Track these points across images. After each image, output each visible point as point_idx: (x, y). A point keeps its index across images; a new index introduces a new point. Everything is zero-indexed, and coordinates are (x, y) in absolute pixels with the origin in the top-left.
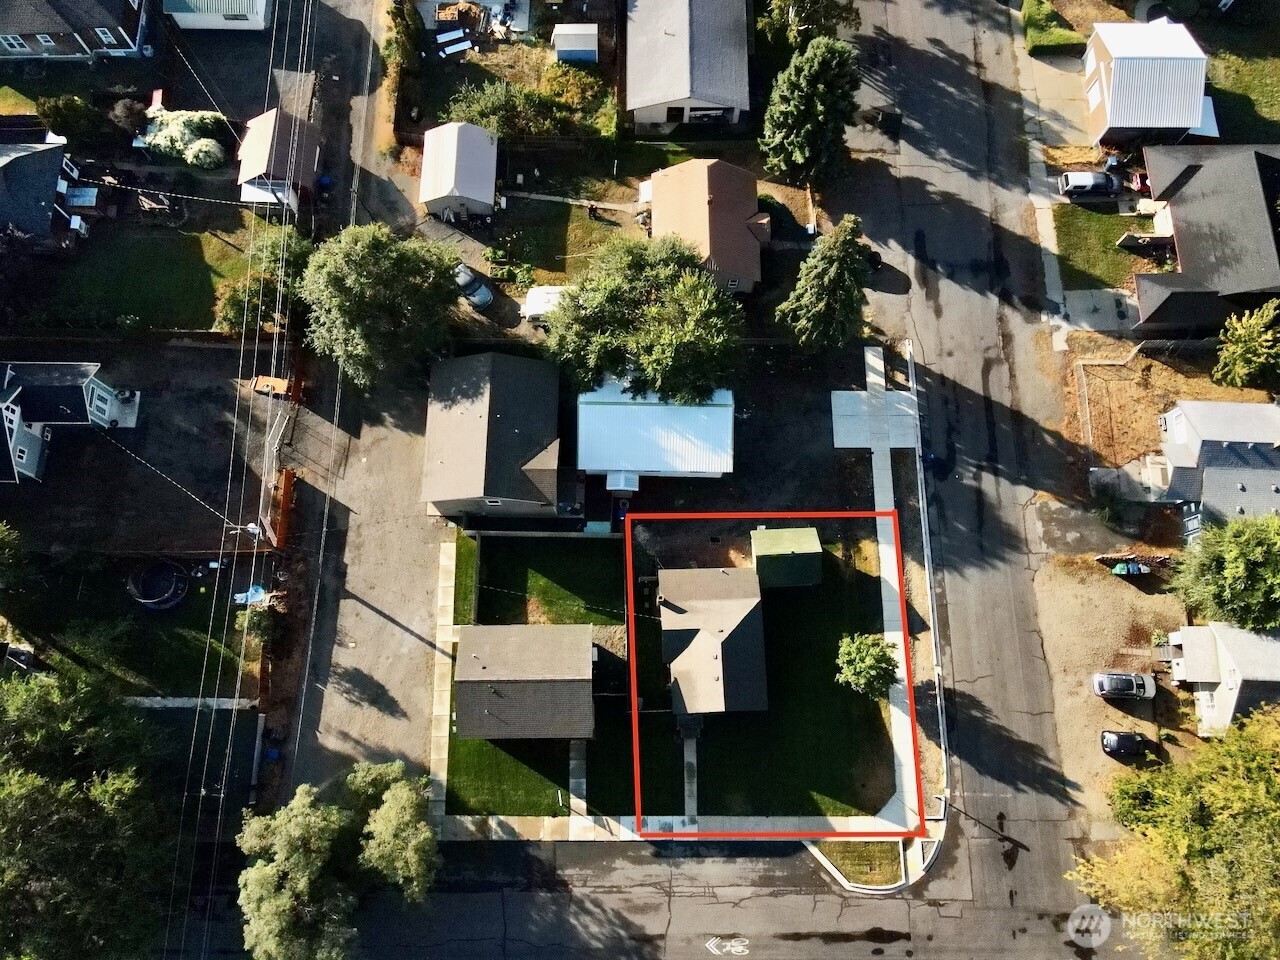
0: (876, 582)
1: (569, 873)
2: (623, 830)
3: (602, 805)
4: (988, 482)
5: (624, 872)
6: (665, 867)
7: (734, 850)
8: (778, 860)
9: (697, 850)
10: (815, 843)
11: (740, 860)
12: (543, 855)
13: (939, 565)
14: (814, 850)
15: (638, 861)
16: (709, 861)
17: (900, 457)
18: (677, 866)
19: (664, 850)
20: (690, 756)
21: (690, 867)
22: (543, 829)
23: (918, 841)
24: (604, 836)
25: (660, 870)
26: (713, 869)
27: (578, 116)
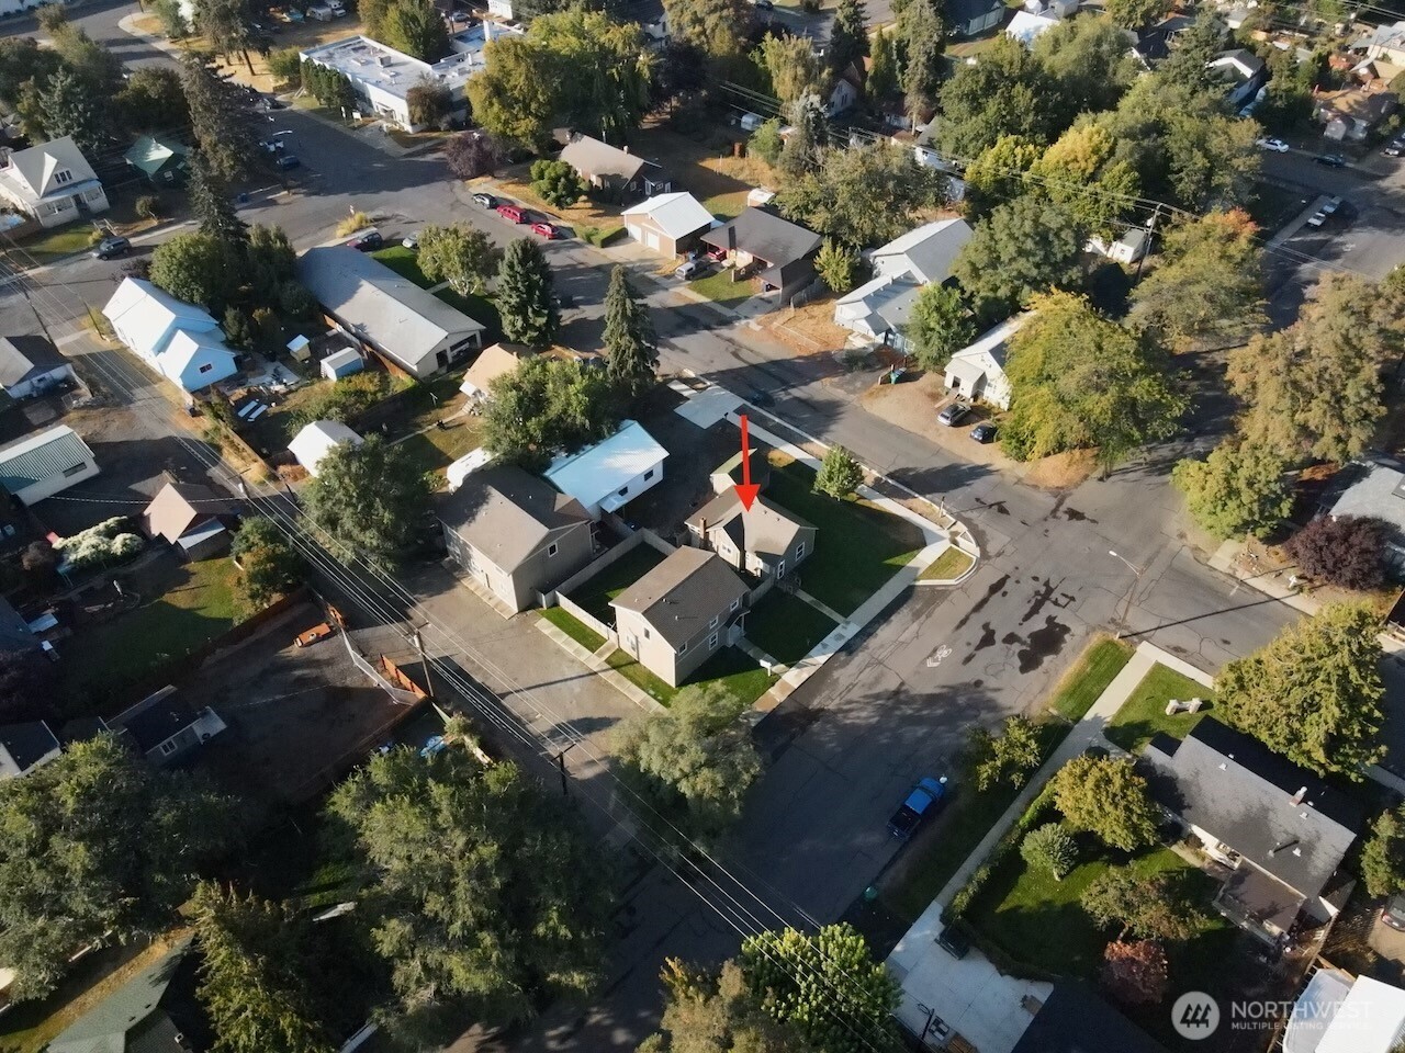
0: (798, 462)
1: (815, 704)
2: (818, 659)
3: (791, 658)
4: (796, 392)
5: (843, 675)
6: (861, 654)
7: (885, 615)
8: (910, 601)
9: (867, 632)
10: (916, 580)
11: (893, 618)
12: (791, 708)
13: (818, 435)
14: (918, 583)
15: (845, 664)
16: (879, 632)
17: (740, 411)
18: (867, 648)
19: (849, 648)
20: (807, 598)
21: (873, 643)
22: (776, 695)
23: (958, 538)
24: (812, 670)
25: (860, 658)
26: (885, 633)
27: (379, 395)
